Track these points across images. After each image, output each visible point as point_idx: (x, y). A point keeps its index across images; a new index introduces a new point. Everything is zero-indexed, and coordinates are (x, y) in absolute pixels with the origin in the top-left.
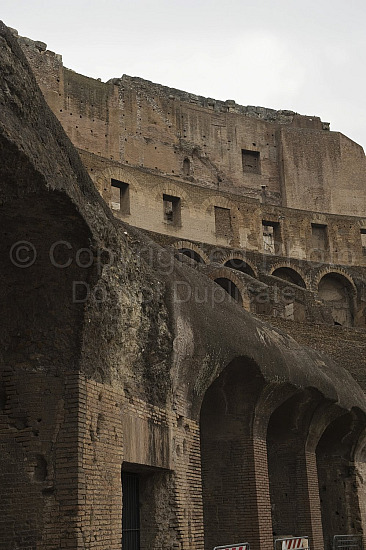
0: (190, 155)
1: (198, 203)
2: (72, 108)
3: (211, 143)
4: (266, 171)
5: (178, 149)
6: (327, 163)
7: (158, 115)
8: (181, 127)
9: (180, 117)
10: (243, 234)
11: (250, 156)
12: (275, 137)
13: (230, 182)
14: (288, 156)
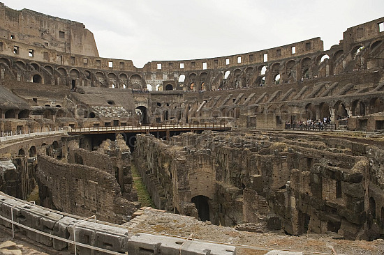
0: (43, 32)
1: (39, 51)
2: (7, 19)
3: (50, 29)
4: (66, 37)
5: (40, 30)
6: (83, 37)
7: (34, 21)
8: (41, 24)
9: (41, 22)
10: (51, 59)
11: (62, 33)
12: (69, 28)
13: (55, 40)
14: (72, 34)
